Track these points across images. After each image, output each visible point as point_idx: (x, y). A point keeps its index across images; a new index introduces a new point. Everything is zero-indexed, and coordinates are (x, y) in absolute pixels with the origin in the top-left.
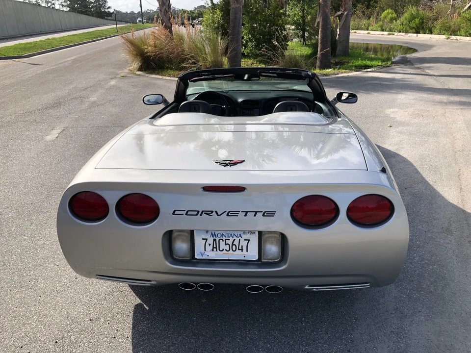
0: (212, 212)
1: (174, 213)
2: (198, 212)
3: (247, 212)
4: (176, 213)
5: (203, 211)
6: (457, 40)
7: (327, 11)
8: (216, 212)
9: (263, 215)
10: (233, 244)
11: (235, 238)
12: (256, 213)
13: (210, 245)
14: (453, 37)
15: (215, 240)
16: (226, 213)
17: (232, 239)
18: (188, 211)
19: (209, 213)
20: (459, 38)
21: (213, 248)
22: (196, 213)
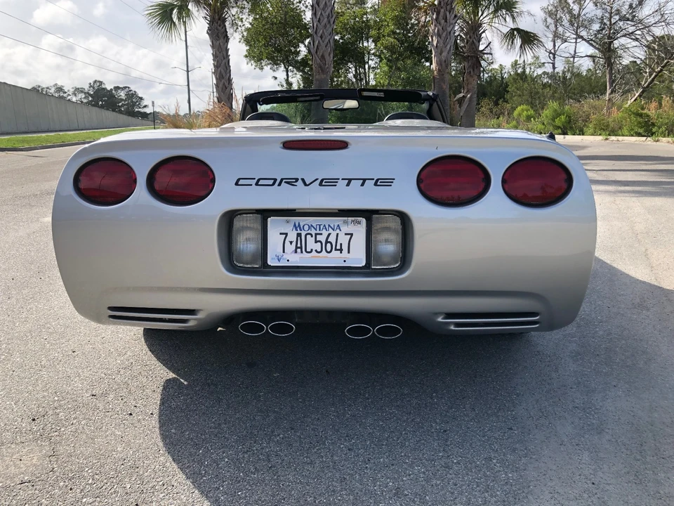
0: (297, 180)
1: (237, 184)
2: (275, 180)
3: (350, 180)
4: (240, 182)
5: (282, 180)
6: (618, 140)
7: (445, 87)
8: (303, 180)
9: (376, 184)
10: (327, 242)
11: (331, 231)
12: (364, 180)
13: (291, 243)
14: (613, 138)
15: (299, 235)
16: (318, 182)
17: (325, 233)
18: (259, 180)
19: (292, 182)
20: (620, 138)
21: (297, 248)
22: (271, 182)
